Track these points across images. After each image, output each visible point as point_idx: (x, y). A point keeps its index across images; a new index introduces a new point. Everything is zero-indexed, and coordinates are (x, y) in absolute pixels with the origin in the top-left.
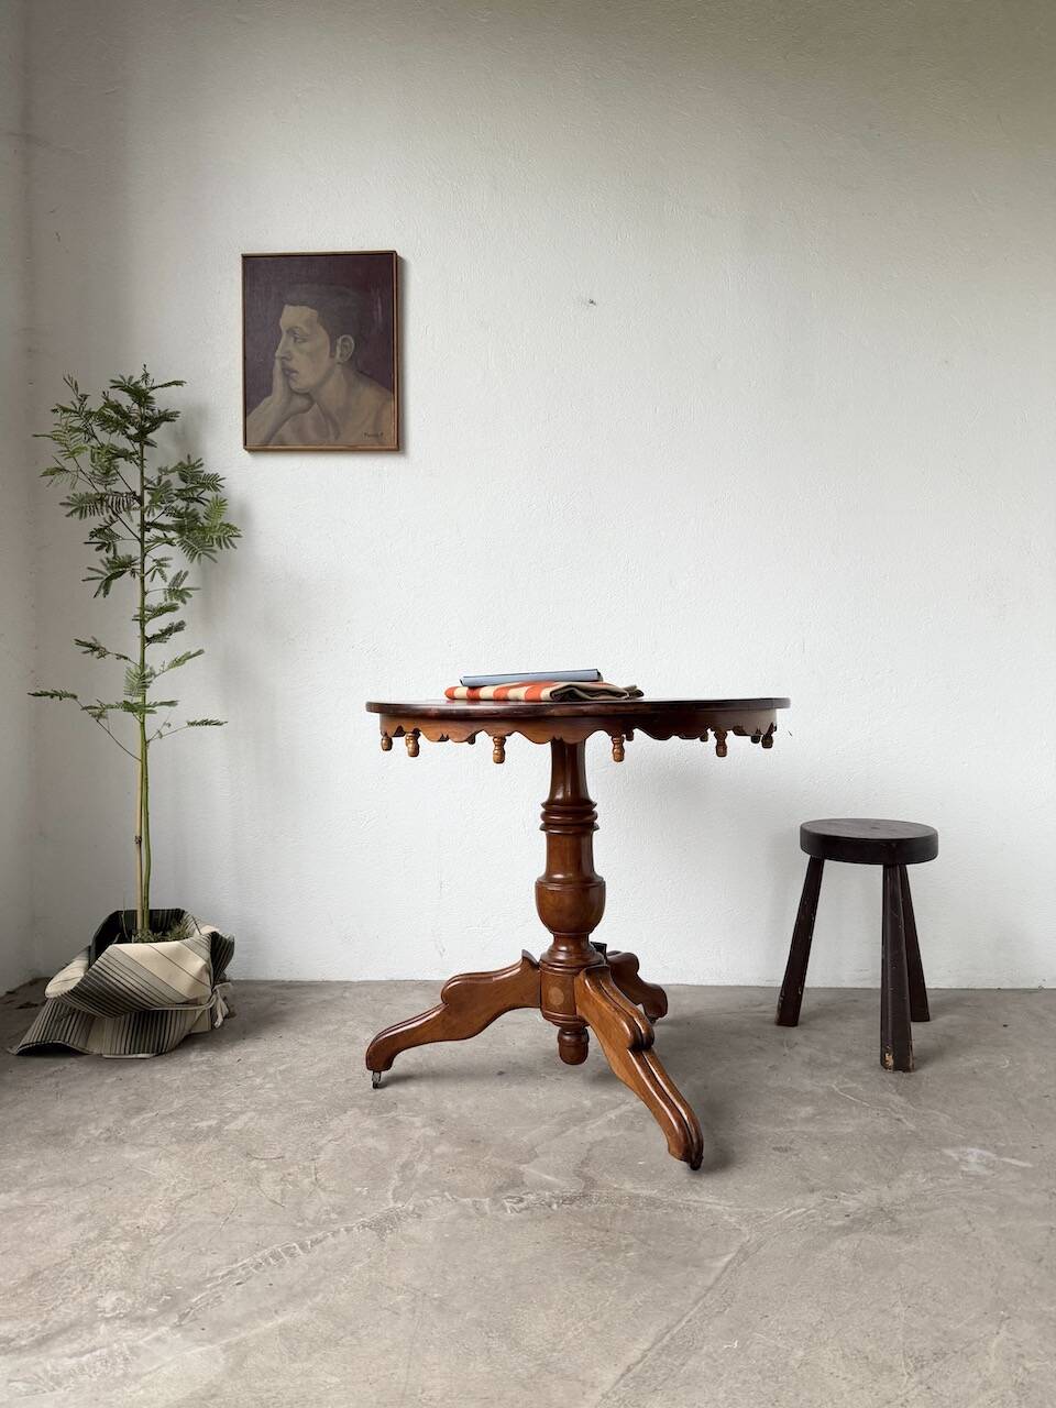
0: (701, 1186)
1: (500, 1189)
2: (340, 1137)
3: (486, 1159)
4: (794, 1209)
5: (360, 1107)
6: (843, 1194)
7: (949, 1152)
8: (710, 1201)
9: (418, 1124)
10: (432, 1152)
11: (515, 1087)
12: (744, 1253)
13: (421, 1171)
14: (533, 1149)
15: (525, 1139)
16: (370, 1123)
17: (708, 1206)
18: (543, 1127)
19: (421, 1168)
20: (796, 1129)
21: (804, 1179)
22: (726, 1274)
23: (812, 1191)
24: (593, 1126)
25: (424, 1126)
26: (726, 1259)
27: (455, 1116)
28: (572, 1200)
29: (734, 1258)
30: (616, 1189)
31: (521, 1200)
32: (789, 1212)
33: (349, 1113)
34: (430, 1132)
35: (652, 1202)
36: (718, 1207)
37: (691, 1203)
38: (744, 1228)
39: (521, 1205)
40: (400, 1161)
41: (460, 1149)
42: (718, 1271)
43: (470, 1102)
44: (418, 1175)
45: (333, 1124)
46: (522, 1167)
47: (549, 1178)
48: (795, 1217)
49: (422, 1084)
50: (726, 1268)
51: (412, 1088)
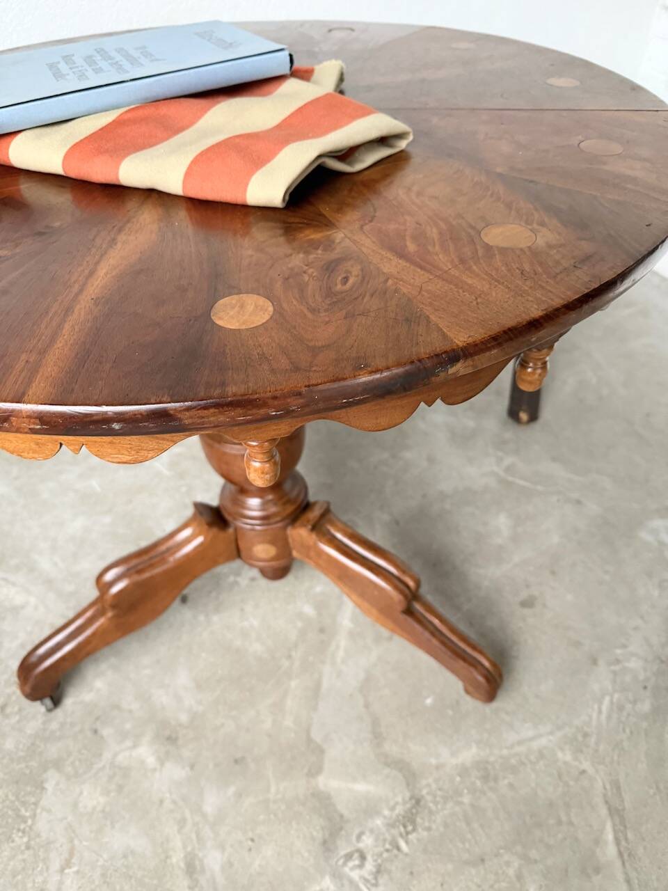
0: (507, 713)
1: (327, 846)
2: (71, 854)
3: (273, 789)
4: (600, 703)
5: (58, 764)
6: (618, 651)
7: (644, 535)
8: (531, 733)
9: (151, 761)
10: (204, 816)
11: (215, 618)
12: (616, 812)
13: (217, 868)
14: (309, 740)
15: (288, 722)
16: (92, 797)
17: (535, 745)
18: (293, 684)
19: (213, 860)
20: (516, 559)
21: (577, 644)
22: (627, 864)
23: (595, 662)
24: (341, 653)
25: (162, 764)
26: (610, 837)
27: (184, 718)
28: (409, 820)
29: (615, 832)
30: (438, 767)
31: (363, 857)
32: (600, 712)
33: (50, 786)
34: (175, 771)
35: (486, 772)
36: (543, 741)
37: (518, 749)
38: (586, 765)
39: (370, 865)
40: (177, 858)
41: (232, 790)
42: (618, 864)
43: (183, 678)
44: (221, 880)
45: (42, 825)
46: (322, 782)
47: (361, 787)
48: (609, 717)
49: (103, 666)
50: (620, 854)
51: (99, 684)
